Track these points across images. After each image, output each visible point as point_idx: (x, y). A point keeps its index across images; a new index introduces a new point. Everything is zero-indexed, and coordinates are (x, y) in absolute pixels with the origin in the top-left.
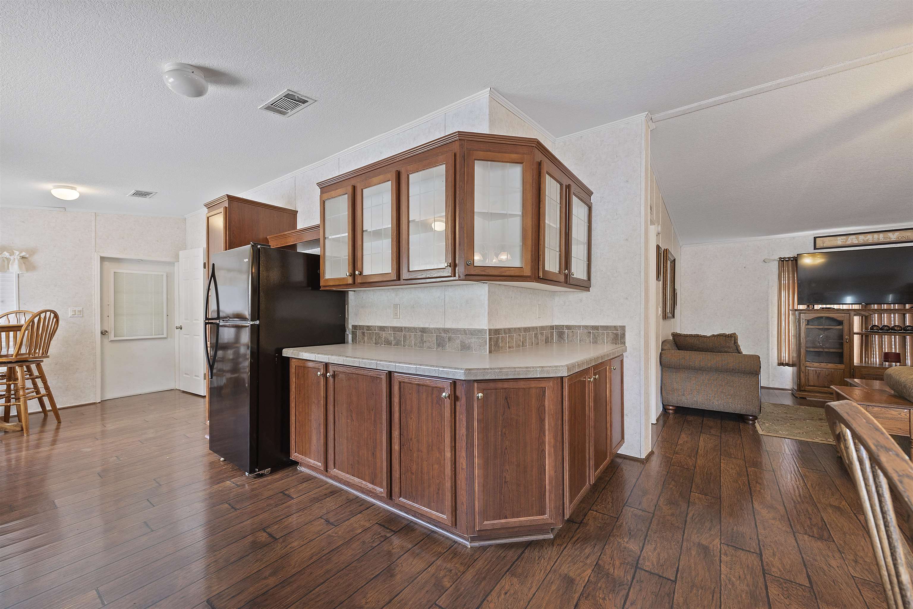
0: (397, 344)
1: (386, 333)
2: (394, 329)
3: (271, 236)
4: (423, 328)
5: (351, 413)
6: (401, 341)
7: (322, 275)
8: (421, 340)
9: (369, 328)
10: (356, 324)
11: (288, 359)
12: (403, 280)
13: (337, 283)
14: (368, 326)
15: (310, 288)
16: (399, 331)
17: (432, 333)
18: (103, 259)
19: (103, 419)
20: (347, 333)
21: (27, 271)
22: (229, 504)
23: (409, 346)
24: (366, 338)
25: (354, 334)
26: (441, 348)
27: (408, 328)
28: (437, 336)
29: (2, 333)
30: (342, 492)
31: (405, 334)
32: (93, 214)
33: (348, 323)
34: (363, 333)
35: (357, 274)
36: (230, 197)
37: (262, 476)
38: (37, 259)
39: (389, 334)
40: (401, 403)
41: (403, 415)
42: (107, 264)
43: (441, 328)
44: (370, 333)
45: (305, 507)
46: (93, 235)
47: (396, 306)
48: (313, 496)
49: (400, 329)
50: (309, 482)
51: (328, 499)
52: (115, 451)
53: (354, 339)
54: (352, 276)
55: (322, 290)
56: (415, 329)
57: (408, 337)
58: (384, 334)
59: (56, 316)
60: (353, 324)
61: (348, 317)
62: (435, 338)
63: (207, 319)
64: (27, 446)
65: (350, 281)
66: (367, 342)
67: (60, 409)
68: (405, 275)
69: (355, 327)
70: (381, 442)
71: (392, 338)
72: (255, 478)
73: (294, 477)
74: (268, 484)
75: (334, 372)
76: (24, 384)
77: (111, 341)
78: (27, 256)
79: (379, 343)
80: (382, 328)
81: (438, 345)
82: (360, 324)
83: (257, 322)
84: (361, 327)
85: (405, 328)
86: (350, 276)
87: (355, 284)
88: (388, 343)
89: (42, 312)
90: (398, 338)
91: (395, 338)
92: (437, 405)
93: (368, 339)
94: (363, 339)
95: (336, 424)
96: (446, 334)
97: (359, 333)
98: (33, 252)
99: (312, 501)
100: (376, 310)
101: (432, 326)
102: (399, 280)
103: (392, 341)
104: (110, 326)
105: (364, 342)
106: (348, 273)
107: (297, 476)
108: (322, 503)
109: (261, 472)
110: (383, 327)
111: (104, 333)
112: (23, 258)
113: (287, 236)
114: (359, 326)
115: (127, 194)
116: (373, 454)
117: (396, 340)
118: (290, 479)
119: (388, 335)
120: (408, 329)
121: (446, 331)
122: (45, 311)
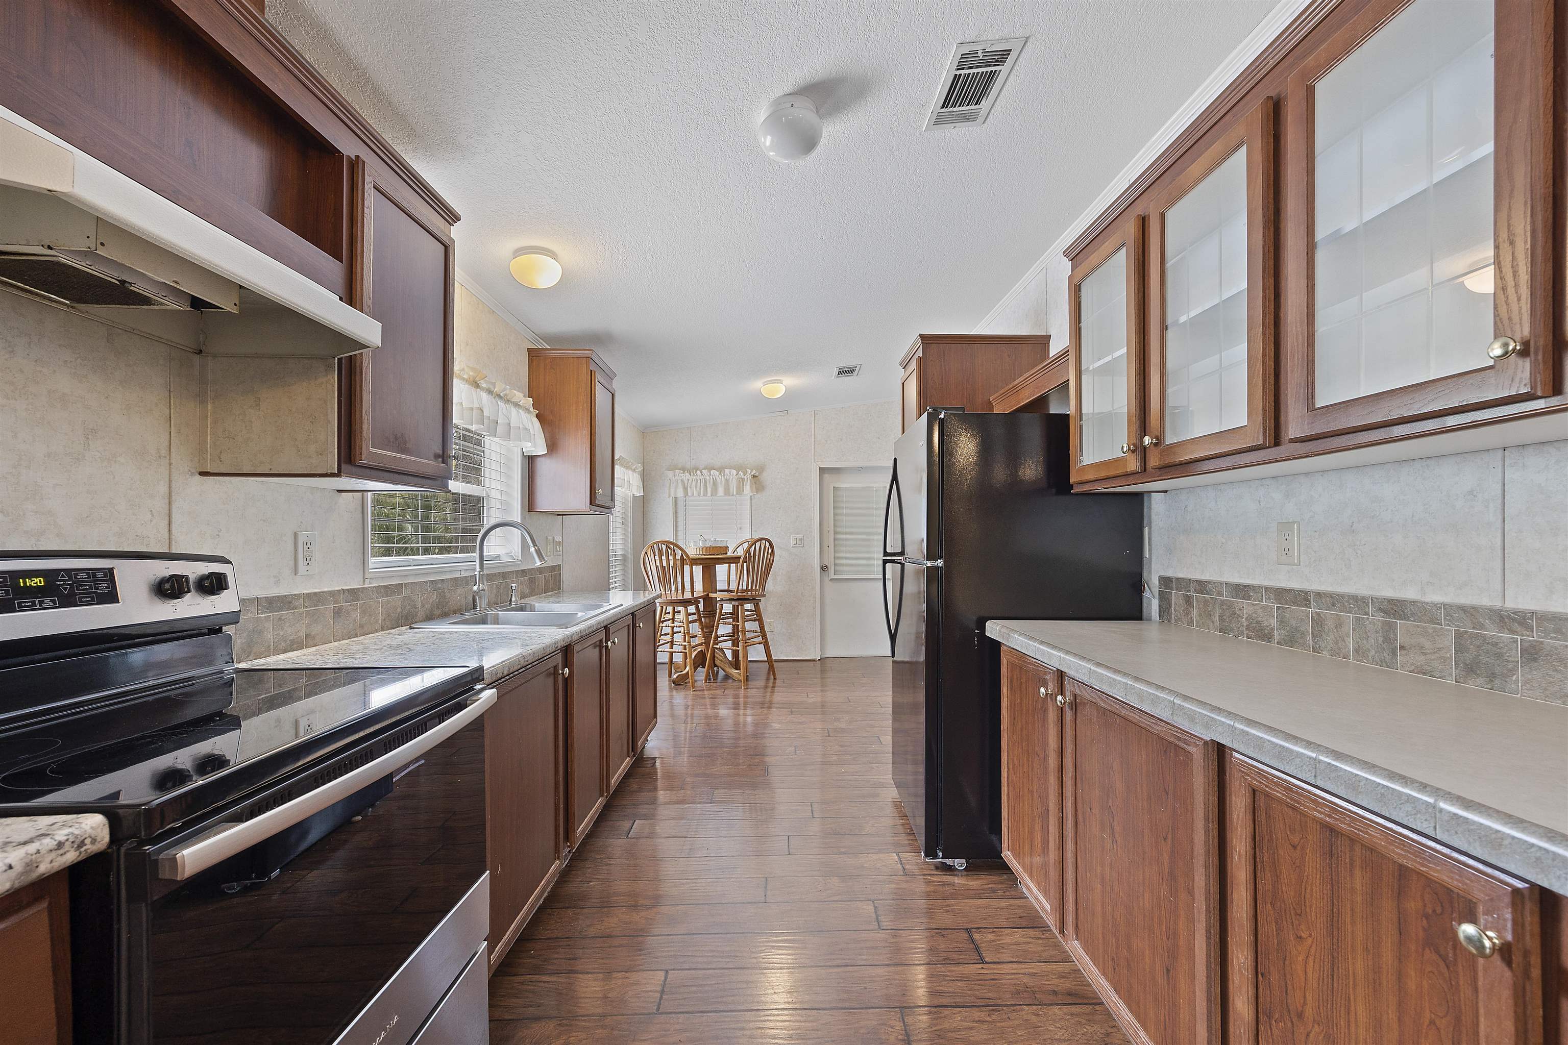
0: (1292, 639)
1: (1253, 604)
2: (1280, 594)
3: (996, 395)
4: (1391, 601)
5: (1111, 819)
6: (1303, 634)
7: (1074, 458)
8: (1387, 640)
9: (1202, 586)
10: (1170, 573)
11: (996, 645)
12: (1293, 441)
13: (1103, 474)
14: (1200, 582)
15: (1054, 490)
16: (1295, 603)
17: (1434, 621)
18: (822, 470)
19: (823, 685)
20: (1147, 594)
21: (757, 492)
22: (875, 908)
23: (1334, 653)
24: (1194, 613)
25: (1164, 598)
26: (1480, 680)
27: (1331, 595)
28: (1459, 635)
29: (717, 566)
30: (1097, 1007)
31: (1318, 614)
32: (813, 413)
33: (1150, 572)
34: (1188, 600)
35: (1147, 443)
36: (926, 337)
37: (950, 869)
38: (766, 477)
39: (1264, 608)
40: (1259, 864)
41: (1266, 909)
42: (826, 476)
43: (1484, 608)
44: (1206, 602)
45: (999, 1002)
46: (813, 440)
47: (1285, 528)
48: (1026, 980)
49: (1302, 598)
50: (1031, 933)
51: (1056, 1009)
52: (799, 737)
53: (1164, 611)
54: (1138, 453)
55: (1077, 494)
56: (1359, 602)
57: (1330, 623)
58: (1246, 608)
59: (771, 545)
60: (1163, 574)
61: (1150, 555)
62: (1449, 641)
63: (886, 553)
64: (745, 703)
65: (1133, 465)
66: (1197, 622)
67: (776, 661)
68: (1295, 426)
69: (1166, 582)
70: (1191, 950)
71: (1274, 622)
72: (937, 868)
73: (1003, 903)
74: (953, 896)
75: (1075, 696)
76: (744, 627)
77: (831, 579)
78: (757, 474)
79: (1232, 630)
80: (1242, 591)
81: (1470, 669)
82: (1181, 575)
83: (940, 563)
84: (1183, 583)
85: (1319, 594)
86: (1133, 451)
87: (1145, 470)
88: (1264, 635)
89: (757, 541)
90: (1293, 623)
91: (1282, 622)
92: (1429, 954)
93: (1200, 615)
94: (1187, 613)
95: (1080, 827)
96: (1513, 632)
97: (1176, 597)
98: (761, 469)
99: (1018, 992)
100: (1224, 541)
101: (1435, 597)
102: (1277, 442)
103: (1273, 629)
104: (829, 562)
105: (1190, 623)
106: (1125, 445)
107: (1012, 901)
108: (1038, 1015)
109: (949, 862)
110: (1245, 586)
111: (824, 568)
112: (754, 476)
113: (1020, 388)
114: (1178, 579)
115: (832, 376)
116: (1168, 971)
117: (1288, 629)
118: (994, 903)
119: (1260, 611)
120: (1334, 600)
121: (1514, 620)
122: (761, 540)
